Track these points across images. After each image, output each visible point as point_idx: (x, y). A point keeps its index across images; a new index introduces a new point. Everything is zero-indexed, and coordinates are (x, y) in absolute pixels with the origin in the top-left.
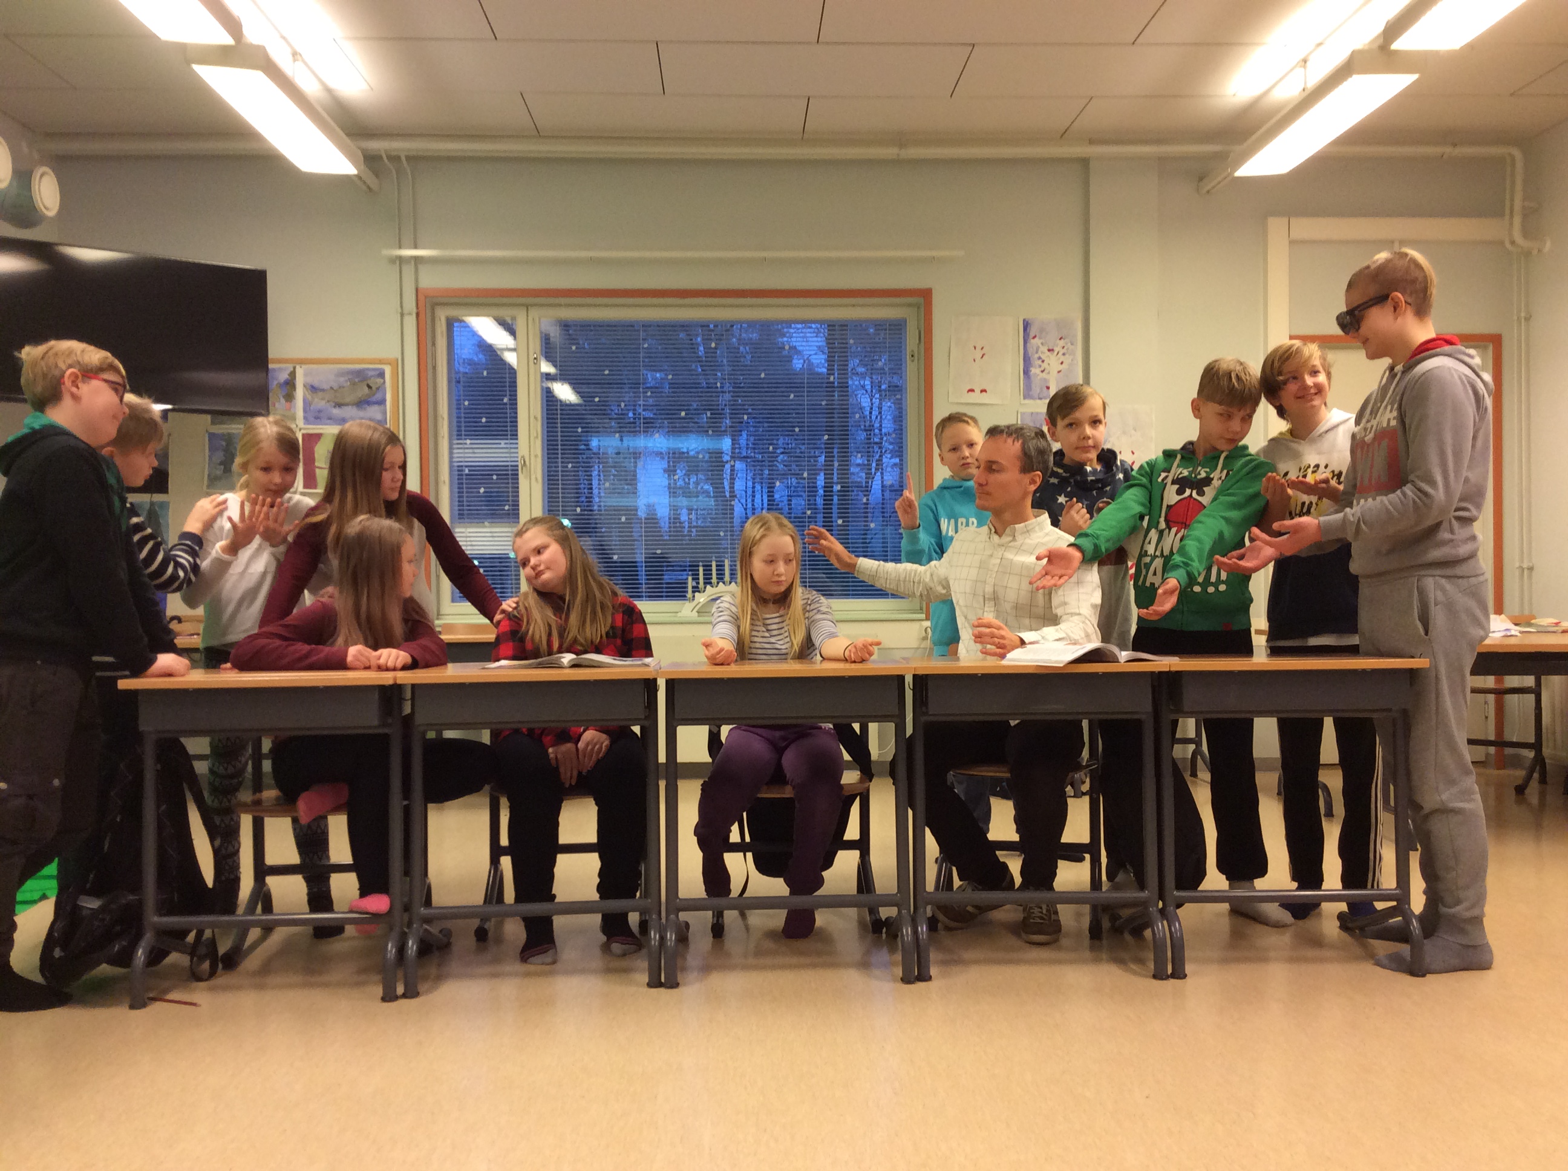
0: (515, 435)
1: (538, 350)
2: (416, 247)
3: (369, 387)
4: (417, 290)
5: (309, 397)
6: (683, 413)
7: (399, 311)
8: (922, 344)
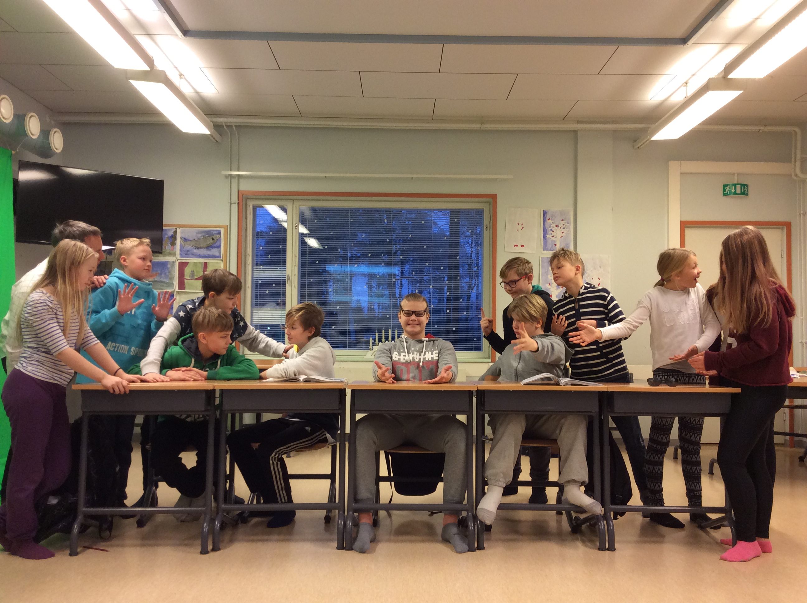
0: (285, 264)
1: (298, 221)
2: (239, 171)
3: (213, 239)
4: (238, 191)
5: (182, 243)
6: (370, 255)
7: (229, 201)
8: (492, 221)
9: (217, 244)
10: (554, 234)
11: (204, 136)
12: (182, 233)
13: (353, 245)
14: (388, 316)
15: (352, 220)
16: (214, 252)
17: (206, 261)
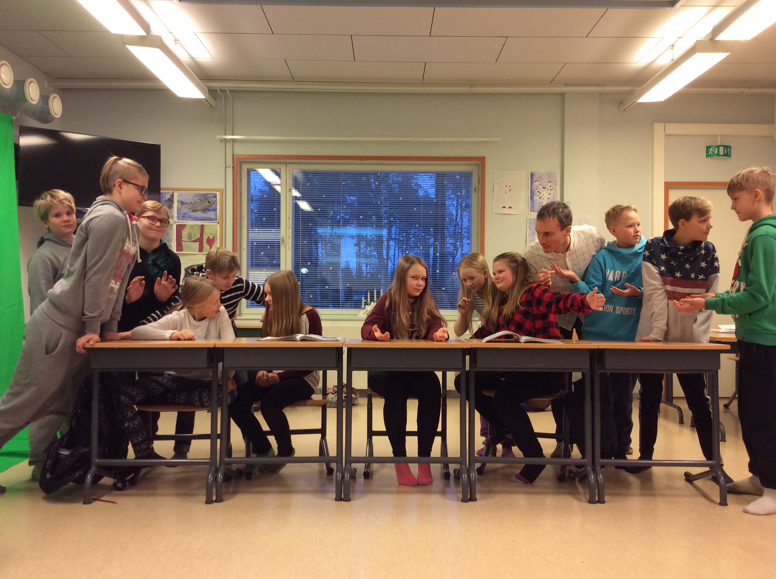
0: (279, 226)
1: (291, 185)
2: (233, 135)
3: (209, 202)
4: (233, 155)
5: (180, 207)
6: (361, 217)
7: (225, 165)
8: (480, 183)
10: (541, 195)
11: (199, 100)
12: (179, 196)
13: (345, 207)
14: (379, 276)
15: (344, 183)
16: (210, 214)
17: (203, 224)
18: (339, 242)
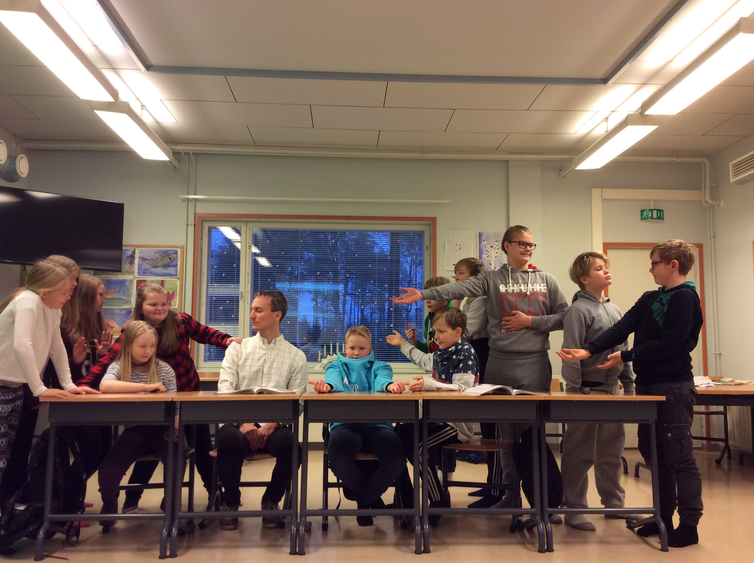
0: (238, 282)
1: (251, 242)
2: (195, 195)
3: (170, 258)
4: (195, 214)
5: (141, 263)
6: (318, 273)
7: (186, 223)
8: (432, 242)
9: (174, 263)
10: (489, 254)
11: (164, 162)
12: (140, 252)
13: (302, 264)
14: (335, 330)
15: (302, 241)
16: (171, 270)
17: (163, 279)
18: (297, 297)
